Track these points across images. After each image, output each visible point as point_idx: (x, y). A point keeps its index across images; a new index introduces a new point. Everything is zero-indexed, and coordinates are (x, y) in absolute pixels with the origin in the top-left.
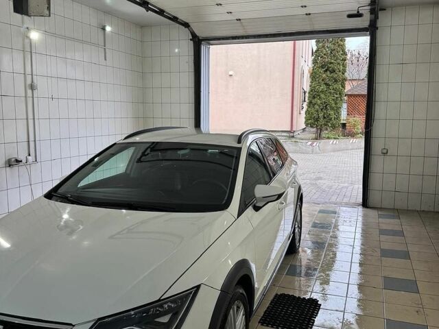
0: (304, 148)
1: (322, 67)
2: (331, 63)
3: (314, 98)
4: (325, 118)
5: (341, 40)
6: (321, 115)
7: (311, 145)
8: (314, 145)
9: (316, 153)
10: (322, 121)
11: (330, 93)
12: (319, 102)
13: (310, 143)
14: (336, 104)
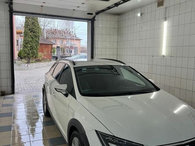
0: (24, 68)
1: (29, 30)
2: (33, 28)
3: (26, 44)
4: (32, 53)
5: (37, 19)
6: (31, 52)
7: (27, 66)
8: (29, 66)
9: (30, 70)
10: (31, 55)
11: (34, 42)
12: (29, 46)
13: (26, 65)
14: (36, 47)
